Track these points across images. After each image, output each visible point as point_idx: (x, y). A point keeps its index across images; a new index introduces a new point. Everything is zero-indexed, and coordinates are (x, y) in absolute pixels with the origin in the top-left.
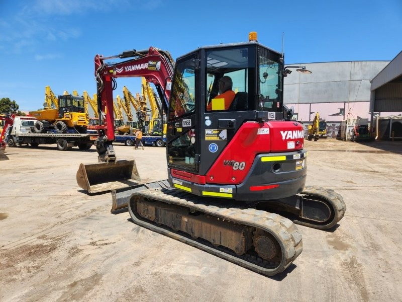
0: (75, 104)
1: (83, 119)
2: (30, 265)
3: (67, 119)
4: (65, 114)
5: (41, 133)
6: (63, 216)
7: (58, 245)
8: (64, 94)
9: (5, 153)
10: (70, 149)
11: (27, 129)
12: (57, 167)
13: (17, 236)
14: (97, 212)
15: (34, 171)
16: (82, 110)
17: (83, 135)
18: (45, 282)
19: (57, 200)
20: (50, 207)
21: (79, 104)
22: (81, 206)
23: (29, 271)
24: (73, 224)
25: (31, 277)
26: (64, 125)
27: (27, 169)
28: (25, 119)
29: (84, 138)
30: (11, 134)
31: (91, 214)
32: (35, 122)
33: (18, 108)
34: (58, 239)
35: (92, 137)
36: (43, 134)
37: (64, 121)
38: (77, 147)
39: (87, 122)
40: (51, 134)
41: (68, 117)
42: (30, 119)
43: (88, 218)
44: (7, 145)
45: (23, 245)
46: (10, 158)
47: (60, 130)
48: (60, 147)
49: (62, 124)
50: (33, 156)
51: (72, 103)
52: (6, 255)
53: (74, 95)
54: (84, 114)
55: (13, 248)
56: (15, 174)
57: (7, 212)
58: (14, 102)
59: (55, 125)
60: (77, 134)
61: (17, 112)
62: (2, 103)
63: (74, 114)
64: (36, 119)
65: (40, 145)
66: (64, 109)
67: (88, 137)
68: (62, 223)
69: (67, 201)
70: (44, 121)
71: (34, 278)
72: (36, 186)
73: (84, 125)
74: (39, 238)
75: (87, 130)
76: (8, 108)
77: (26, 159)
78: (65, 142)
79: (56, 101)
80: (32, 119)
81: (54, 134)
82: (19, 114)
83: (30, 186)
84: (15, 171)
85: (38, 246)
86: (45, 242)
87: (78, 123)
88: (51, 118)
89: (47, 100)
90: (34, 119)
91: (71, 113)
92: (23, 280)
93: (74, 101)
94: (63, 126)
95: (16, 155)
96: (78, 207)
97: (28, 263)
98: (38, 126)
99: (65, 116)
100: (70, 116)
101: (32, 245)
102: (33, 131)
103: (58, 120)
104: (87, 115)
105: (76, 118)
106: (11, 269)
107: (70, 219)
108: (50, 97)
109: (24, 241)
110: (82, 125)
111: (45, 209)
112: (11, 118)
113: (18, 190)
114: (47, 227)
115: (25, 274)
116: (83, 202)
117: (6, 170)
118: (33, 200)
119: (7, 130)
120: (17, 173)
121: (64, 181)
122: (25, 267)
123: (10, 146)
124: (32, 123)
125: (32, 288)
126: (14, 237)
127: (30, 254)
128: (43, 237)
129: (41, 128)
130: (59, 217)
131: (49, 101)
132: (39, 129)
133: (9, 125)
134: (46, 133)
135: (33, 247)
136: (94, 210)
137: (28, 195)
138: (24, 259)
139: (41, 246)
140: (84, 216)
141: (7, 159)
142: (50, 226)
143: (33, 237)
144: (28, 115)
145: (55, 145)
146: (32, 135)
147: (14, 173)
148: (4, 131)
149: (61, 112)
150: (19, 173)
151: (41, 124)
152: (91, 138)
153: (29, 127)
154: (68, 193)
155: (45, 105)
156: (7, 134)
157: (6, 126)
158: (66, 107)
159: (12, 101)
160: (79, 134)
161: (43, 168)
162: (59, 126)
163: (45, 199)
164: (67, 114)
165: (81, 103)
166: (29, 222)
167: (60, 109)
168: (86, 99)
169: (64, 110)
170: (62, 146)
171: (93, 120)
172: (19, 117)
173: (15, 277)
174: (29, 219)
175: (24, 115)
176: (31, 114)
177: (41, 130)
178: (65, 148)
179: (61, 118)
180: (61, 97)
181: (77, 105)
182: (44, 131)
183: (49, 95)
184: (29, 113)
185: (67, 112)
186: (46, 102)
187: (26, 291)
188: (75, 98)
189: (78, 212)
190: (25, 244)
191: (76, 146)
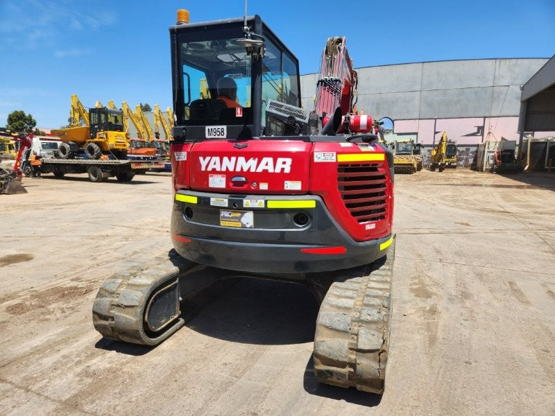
0: (112, 120)
1: (122, 141)
2: (64, 306)
3: (101, 140)
4: (98, 133)
5: (67, 159)
6: (99, 258)
7: (95, 288)
8: (96, 105)
9: (23, 185)
10: (105, 180)
11: (49, 154)
12: (89, 202)
13: (47, 278)
14: (140, 254)
15: (60, 207)
16: (121, 128)
17: (123, 162)
18: (82, 321)
19: (91, 241)
20: (84, 248)
21: (116, 120)
22: (120, 247)
23: (63, 312)
24: (112, 267)
25: (66, 317)
26: (98, 147)
27: (52, 205)
28: (46, 139)
29: (124, 165)
30: (29, 160)
31: (132, 257)
32: (59, 143)
33: (35, 124)
34: (94, 282)
35: (134, 164)
36: (70, 160)
37: (96, 143)
38: (115, 178)
39: (128, 145)
40: (81, 160)
41: (102, 138)
42: (52, 140)
43: (128, 261)
44: (23, 175)
45: (54, 286)
46: (28, 191)
47: (92, 154)
48: (93, 178)
49: (95, 146)
50: (58, 188)
51: (106, 118)
52: (36, 296)
53: (109, 108)
54: (123, 134)
55: (44, 290)
56: (37, 211)
57: (32, 253)
58: (30, 116)
59: (85, 148)
60: (115, 161)
61: (34, 129)
62: (15, 118)
63: (110, 133)
64: (61, 140)
65: (66, 175)
66: (96, 127)
67: (128, 165)
68: (98, 265)
69: (104, 242)
70: (71, 143)
71: (69, 318)
72: (65, 224)
73: (124, 148)
74: (72, 280)
75: (128, 155)
76: (23, 125)
77: (50, 192)
78: (99, 171)
79: (86, 116)
80: (55, 140)
81: (85, 161)
82: (37, 133)
83: (58, 225)
84: (37, 207)
85: (71, 288)
86: (80, 285)
87: (116, 145)
88: (80, 138)
89: (74, 115)
90: (58, 140)
91: (106, 132)
92: (57, 319)
93: (109, 116)
94: (95, 150)
95: (35, 187)
96: (117, 249)
97: (62, 304)
98: (63, 150)
99: (98, 136)
100: (105, 136)
101: (64, 287)
102: (57, 156)
103: (90, 142)
104: (127, 135)
105: (113, 139)
106: (42, 310)
107: (107, 262)
108: (78, 109)
109: (56, 283)
110: (121, 148)
111: (77, 251)
112: (28, 138)
113: (43, 229)
114: (82, 269)
115: (59, 315)
116: (123, 243)
117: (25, 206)
118: (63, 241)
119: (23, 154)
120: (39, 209)
121: (99, 220)
122: (59, 308)
123: (28, 175)
124: (55, 146)
125: (68, 327)
126: (43, 278)
127: (64, 295)
128: (77, 279)
129: (67, 152)
130: (95, 258)
131: (77, 115)
132: (64, 154)
133: (26, 147)
134: (73, 158)
135: (66, 289)
136: (135, 253)
137: (56, 234)
138: (57, 300)
139: (76, 288)
140: (124, 258)
141: (25, 192)
142: (84, 268)
143: (65, 279)
144: (48, 135)
145: (85, 175)
146: (56, 161)
147: (36, 209)
148: (20, 155)
149: (92, 130)
150: (42, 209)
151: (67, 146)
152: (133, 167)
153: (51, 151)
154: (104, 233)
155: (70, 120)
156: (24, 160)
157: (22, 149)
158: (99, 123)
159: (27, 115)
160: (117, 161)
161: (72, 204)
162: (91, 150)
163: (76, 239)
164: (101, 133)
165: (119, 119)
166: (59, 263)
167: (92, 126)
168: (125, 112)
169: (97, 129)
170: (95, 176)
171: (136, 142)
172: (38, 137)
173: (48, 317)
174: (60, 261)
175: (44, 134)
176: (54, 133)
177: (67, 154)
178: (98, 179)
179: (93, 138)
180: (92, 111)
181: (113, 122)
182: (71, 157)
183: (76, 107)
184: (52, 131)
185: (100, 131)
186: (72, 116)
187: (62, 330)
188: (112, 112)
189: (116, 254)
190: (57, 286)
191: (113, 176)
